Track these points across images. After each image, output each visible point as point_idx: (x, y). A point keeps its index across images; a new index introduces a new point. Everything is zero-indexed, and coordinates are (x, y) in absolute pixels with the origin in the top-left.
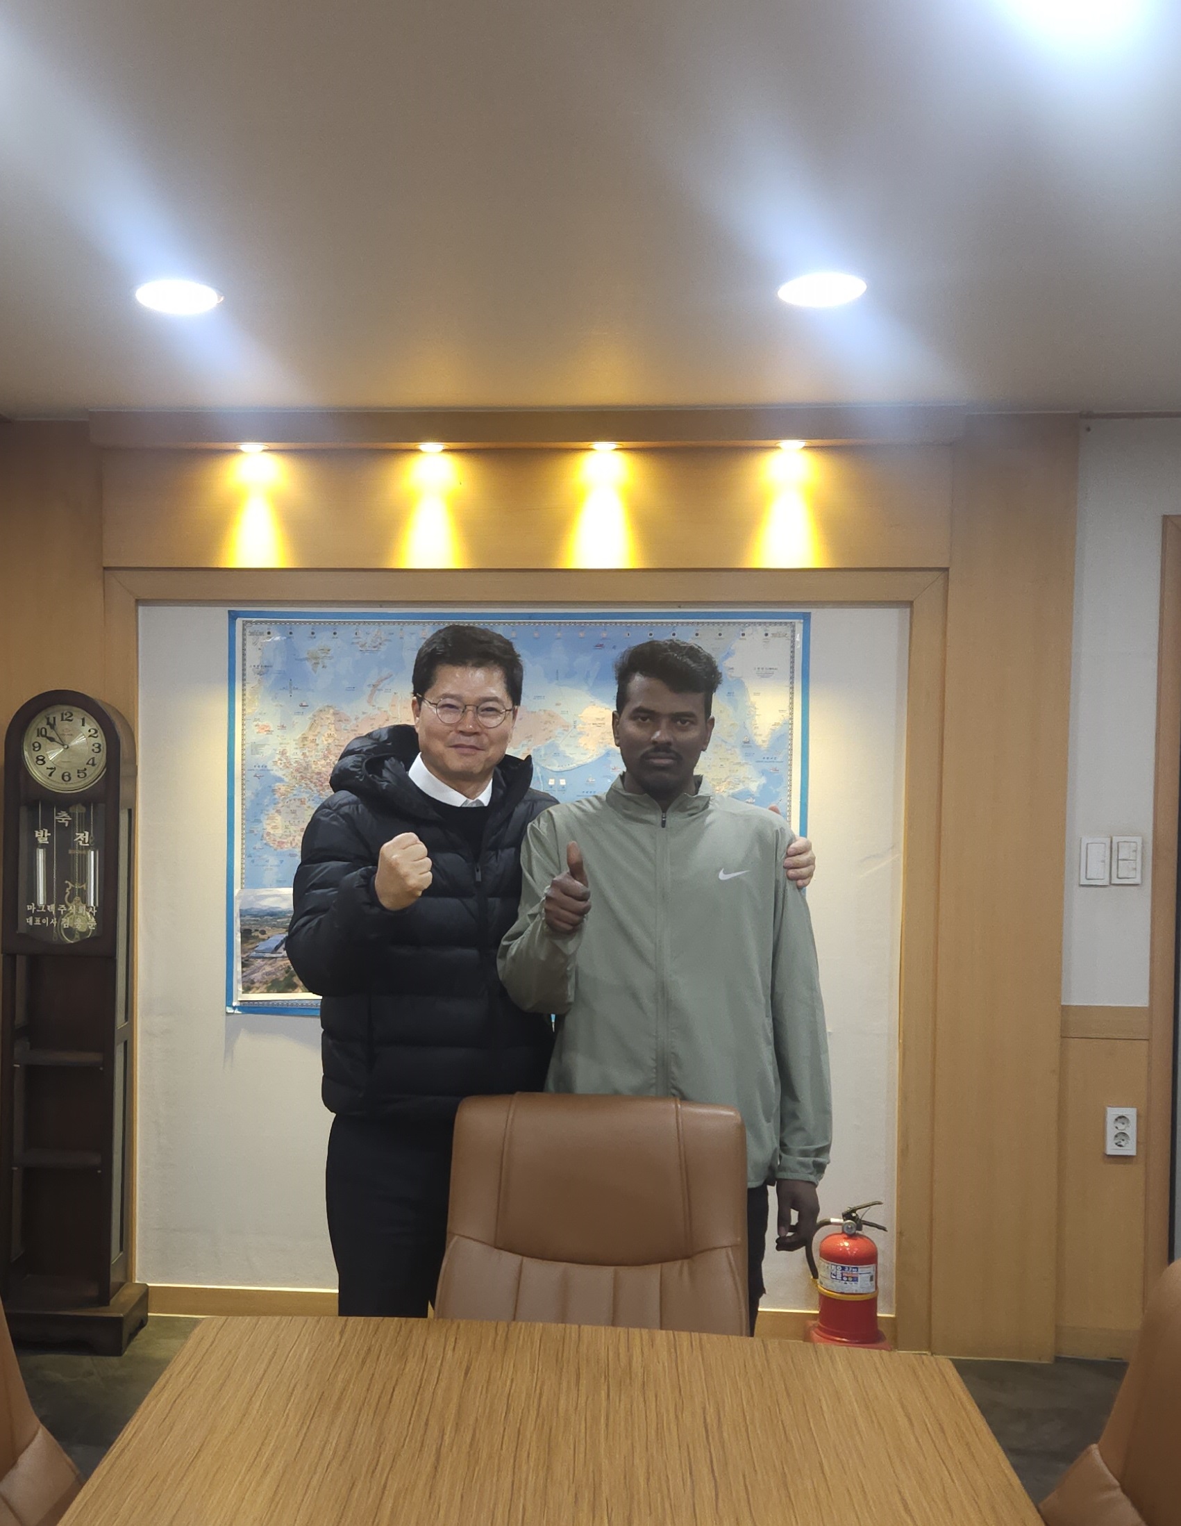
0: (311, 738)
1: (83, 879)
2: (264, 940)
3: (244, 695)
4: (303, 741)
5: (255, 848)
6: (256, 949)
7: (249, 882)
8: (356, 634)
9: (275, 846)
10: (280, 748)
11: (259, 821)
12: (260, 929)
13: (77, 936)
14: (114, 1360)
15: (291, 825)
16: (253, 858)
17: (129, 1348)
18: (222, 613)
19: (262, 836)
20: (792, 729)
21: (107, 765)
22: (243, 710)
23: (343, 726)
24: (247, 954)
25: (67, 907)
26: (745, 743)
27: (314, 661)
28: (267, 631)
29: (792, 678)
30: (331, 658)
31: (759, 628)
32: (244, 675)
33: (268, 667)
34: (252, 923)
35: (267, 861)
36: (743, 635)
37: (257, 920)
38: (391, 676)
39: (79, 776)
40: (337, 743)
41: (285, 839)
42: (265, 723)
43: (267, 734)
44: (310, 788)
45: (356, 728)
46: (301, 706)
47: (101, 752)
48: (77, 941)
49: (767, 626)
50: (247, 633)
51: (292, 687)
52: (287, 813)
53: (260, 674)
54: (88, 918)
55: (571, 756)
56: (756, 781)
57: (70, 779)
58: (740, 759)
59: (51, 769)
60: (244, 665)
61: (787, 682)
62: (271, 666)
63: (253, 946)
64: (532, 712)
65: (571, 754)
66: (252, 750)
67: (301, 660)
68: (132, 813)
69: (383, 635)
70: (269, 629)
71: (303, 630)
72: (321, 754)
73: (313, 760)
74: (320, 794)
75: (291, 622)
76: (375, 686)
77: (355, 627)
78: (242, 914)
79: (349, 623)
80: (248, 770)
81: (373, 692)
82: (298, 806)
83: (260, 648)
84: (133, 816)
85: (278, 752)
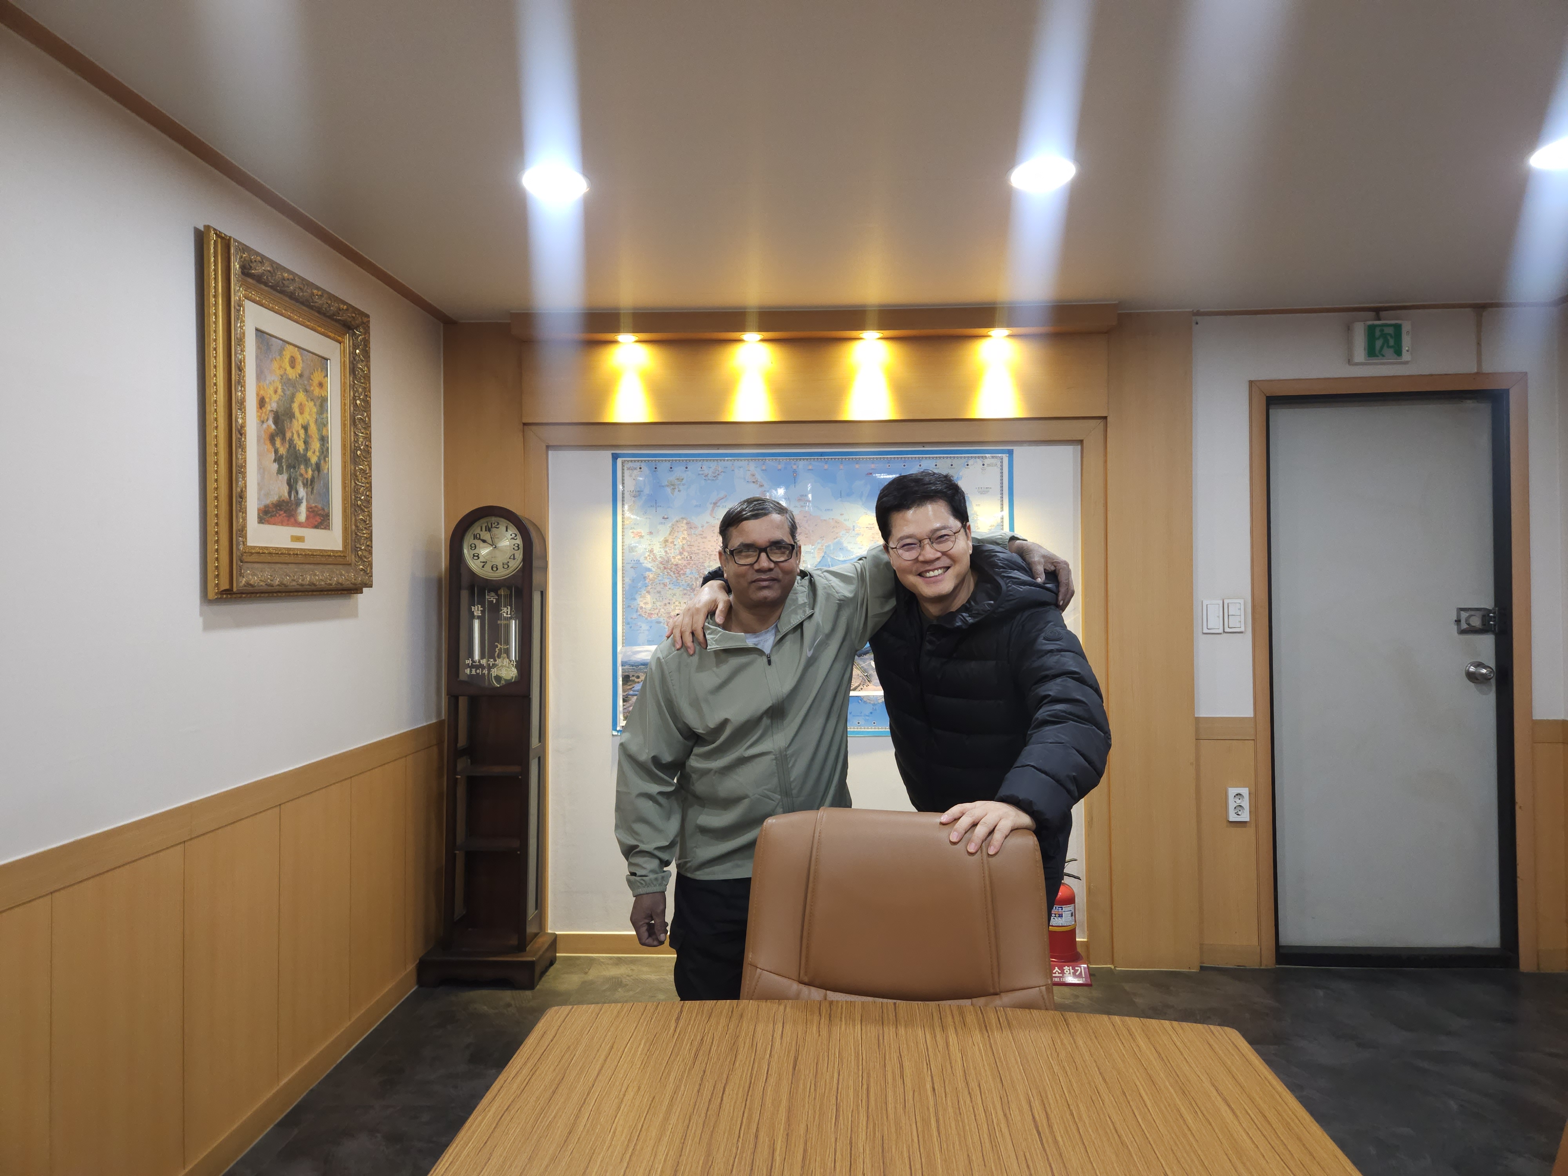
0: (670, 540)
1: (507, 641)
3: (623, 511)
4: (665, 543)
5: (632, 618)
7: (627, 642)
8: (701, 468)
9: (646, 617)
10: (649, 548)
11: (635, 599)
12: (637, 675)
13: (504, 681)
14: (528, 993)
15: (657, 601)
16: (631, 626)
17: (541, 983)
18: (607, 455)
19: (637, 609)
21: (524, 560)
22: (623, 522)
23: (693, 531)
24: (627, 693)
25: (497, 660)
27: (673, 487)
28: (639, 467)
29: (1002, 494)
30: (684, 485)
31: (977, 460)
33: (640, 492)
34: (630, 670)
35: (641, 627)
36: (970, 465)
37: (634, 669)
38: (726, 496)
39: (503, 567)
40: (689, 543)
41: (653, 611)
42: (639, 530)
43: (640, 538)
44: (671, 576)
45: (702, 533)
46: (664, 518)
47: (520, 550)
48: (505, 685)
49: (983, 459)
50: (625, 468)
51: (657, 505)
52: (655, 593)
53: (634, 497)
54: (512, 669)
57: (497, 569)
59: (484, 562)
60: (623, 491)
61: (999, 497)
62: (642, 491)
63: (631, 687)
64: (824, 520)
65: (852, 549)
66: (629, 550)
67: (663, 486)
68: (543, 594)
69: (720, 469)
70: (640, 465)
71: (664, 466)
72: (677, 552)
73: (672, 555)
74: (678, 579)
75: (655, 460)
76: (715, 504)
77: (700, 463)
78: (623, 664)
79: (697, 460)
80: (627, 563)
81: (713, 508)
82: (662, 588)
83: (634, 478)
84: (544, 597)
85: (648, 551)
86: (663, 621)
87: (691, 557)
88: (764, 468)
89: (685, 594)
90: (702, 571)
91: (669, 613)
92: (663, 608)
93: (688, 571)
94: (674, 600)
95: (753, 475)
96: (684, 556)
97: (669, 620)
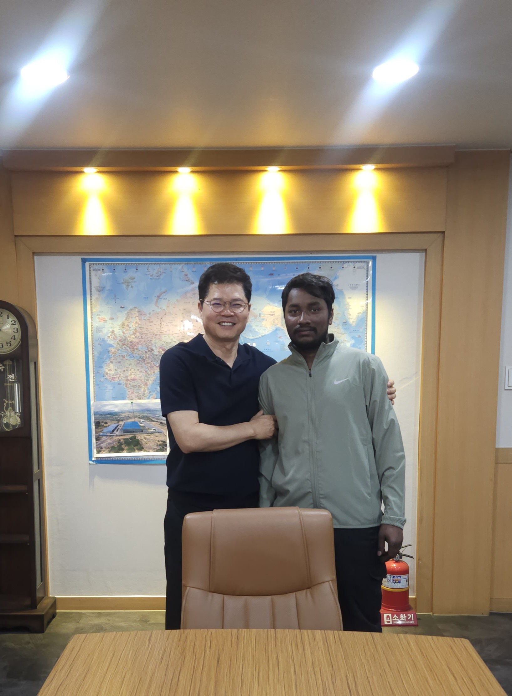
0: (126, 324)
1: (13, 398)
2: (106, 427)
3: (91, 302)
4: (122, 326)
5: (100, 381)
6: (103, 431)
7: (98, 398)
8: (148, 269)
9: (111, 380)
10: (111, 330)
11: (102, 367)
12: (105, 421)
13: (11, 427)
14: (40, 635)
15: (118, 368)
16: (99, 386)
17: (47, 629)
18: (78, 260)
19: (104, 375)
20: (367, 315)
21: (22, 340)
22: (91, 310)
23: (143, 317)
24: (98, 434)
25: (5, 412)
26: (344, 323)
27: (126, 284)
28: (102, 269)
29: (367, 289)
30: (135, 282)
31: (350, 264)
32: (91, 292)
33: (103, 287)
34: (100, 418)
35: (107, 387)
36: (343, 268)
37: (103, 417)
38: (166, 291)
39: (7, 345)
40: (140, 326)
41: (116, 376)
42: (103, 316)
43: (104, 322)
44: (127, 350)
45: (149, 319)
46: (121, 307)
47: (18, 333)
48: (11, 430)
49: (355, 263)
50: (92, 269)
51: (116, 297)
52: (116, 363)
53: (99, 291)
54: (16, 418)
55: (258, 331)
56: (349, 342)
57: (3, 347)
58: (342, 331)
60: (91, 286)
61: (365, 291)
62: (105, 287)
63: (101, 430)
65: (258, 330)
66: (97, 331)
67: (120, 284)
68: (36, 364)
69: (162, 270)
70: (103, 267)
71: (120, 268)
72: (132, 332)
73: (128, 335)
74: (133, 353)
75: (114, 264)
76: (158, 297)
77: (147, 266)
78: (95, 414)
79: (144, 264)
80: (95, 341)
81: (157, 300)
82: (121, 359)
83: (98, 277)
84: (37, 366)
85: (110, 332)
86: (123, 383)
87: (142, 337)
88: (194, 269)
89: (138, 363)
90: (150, 347)
91: (127, 377)
92: (123, 374)
93: (140, 347)
94: (130, 368)
95: (186, 275)
96: (137, 335)
97: (127, 383)
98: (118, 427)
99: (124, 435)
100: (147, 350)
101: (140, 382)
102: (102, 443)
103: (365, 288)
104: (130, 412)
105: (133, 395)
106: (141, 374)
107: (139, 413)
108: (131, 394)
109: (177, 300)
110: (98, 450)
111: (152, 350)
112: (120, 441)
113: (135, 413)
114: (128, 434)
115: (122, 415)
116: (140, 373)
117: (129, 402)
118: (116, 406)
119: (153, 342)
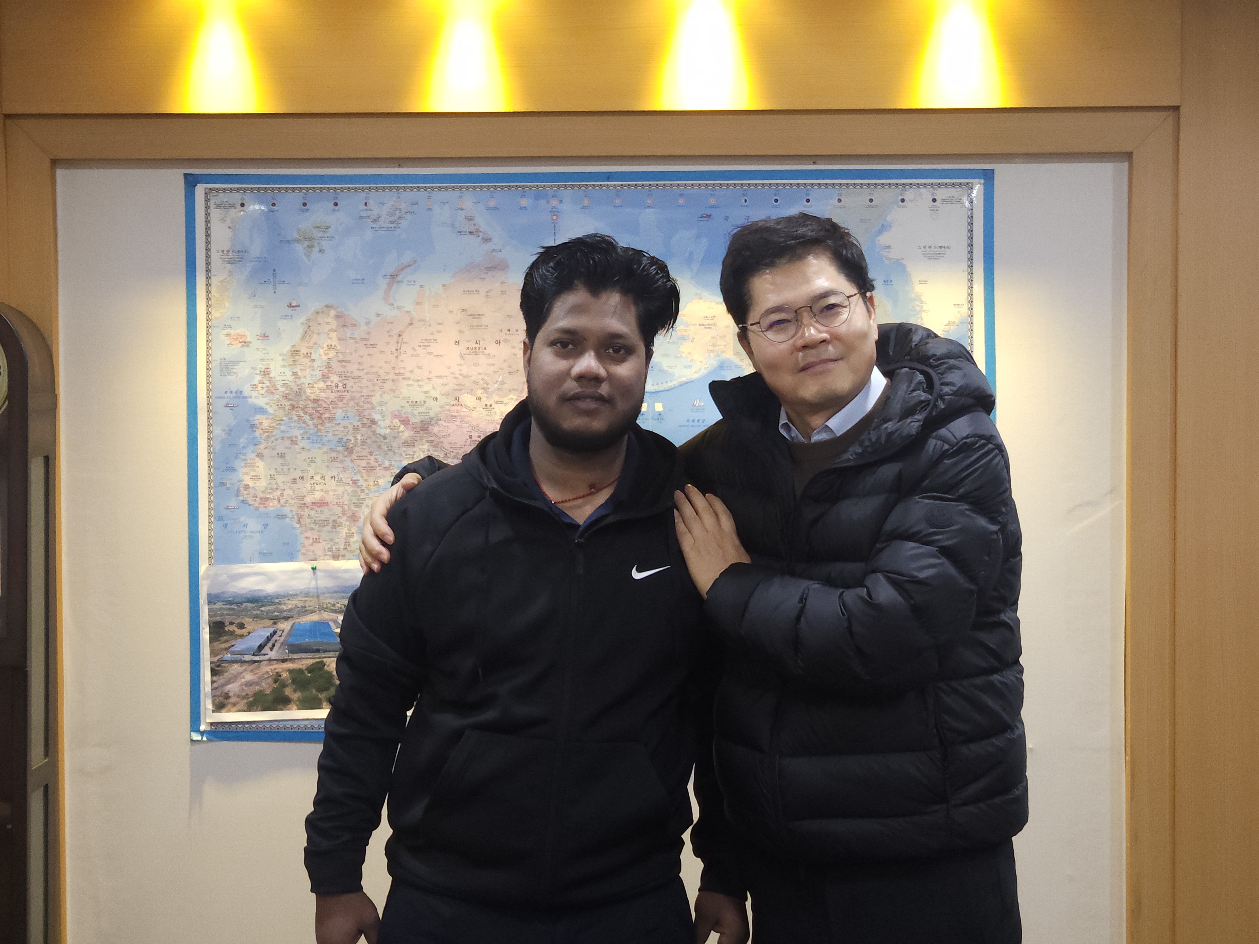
0: (304, 351)
2: (242, 636)
3: (208, 292)
4: (293, 355)
5: (227, 508)
6: (231, 649)
7: (216, 557)
8: (366, 204)
9: (256, 504)
10: (261, 366)
11: (233, 470)
12: (237, 621)
15: (279, 473)
16: (225, 522)
18: (176, 177)
19: (238, 491)
20: (972, 330)
21: (9, 396)
22: (208, 313)
23: (348, 332)
24: (219, 657)
27: (306, 243)
28: (240, 202)
29: (971, 260)
30: (331, 238)
31: (923, 190)
32: (208, 264)
33: (242, 251)
34: (225, 612)
35: (245, 526)
36: (903, 200)
37: (232, 609)
38: (415, 261)
40: (341, 356)
41: (270, 493)
42: (240, 331)
43: (243, 346)
44: (305, 422)
45: (367, 336)
46: (290, 306)
47: (2, 377)
49: (934, 189)
50: (212, 205)
51: (277, 280)
52: (273, 457)
53: (231, 262)
55: (670, 370)
60: (208, 250)
61: (965, 265)
62: (246, 252)
63: (227, 645)
65: (670, 367)
66: (221, 370)
67: (288, 242)
68: (49, 462)
69: (403, 206)
70: (242, 199)
71: (291, 200)
72: (318, 374)
73: (307, 382)
74: (319, 430)
75: (273, 189)
76: (393, 276)
77: (363, 195)
78: (212, 599)
79: (356, 189)
80: (216, 398)
81: (390, 285)
82: (287, 448)
83: (230, 225)
84: (51, 466)
85: (259, 372)
86: (290, 515)
87: (345, 386)
88: (492, 203)
89: (333, 460)
90: (366, 413)
91: (302, 498)
92: (290, 488)
93: (339, 413)
94: (311, 472)
95: (470, 219)
96: (332, 382)
97: (302, 513)
98: (276, 637)
99: (292, 660)
100: (359, 424)
101: (338, 510)
102: (228, 682)
103: (965, 255)
104: (307, 595)
105: (319, 548)
106: (340, 489)
107: (332, 598)
108: (311, 545)
109: (444, 285)
110: (216, 702)
111: (373, 422)
112: (280, 676)
113: (322, 598)
114: (303, 655)
115: (285, 604)
116: (337, 485)
117: (308, 566)
118: (270, 578)
119: (375, 400)
